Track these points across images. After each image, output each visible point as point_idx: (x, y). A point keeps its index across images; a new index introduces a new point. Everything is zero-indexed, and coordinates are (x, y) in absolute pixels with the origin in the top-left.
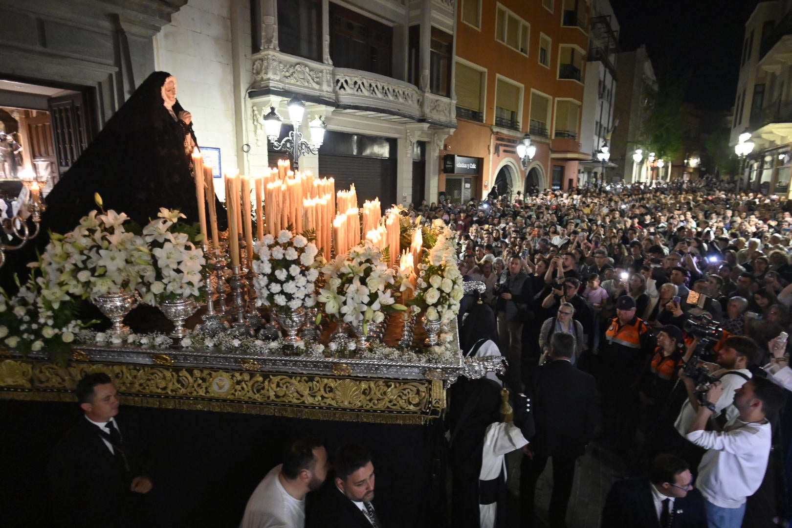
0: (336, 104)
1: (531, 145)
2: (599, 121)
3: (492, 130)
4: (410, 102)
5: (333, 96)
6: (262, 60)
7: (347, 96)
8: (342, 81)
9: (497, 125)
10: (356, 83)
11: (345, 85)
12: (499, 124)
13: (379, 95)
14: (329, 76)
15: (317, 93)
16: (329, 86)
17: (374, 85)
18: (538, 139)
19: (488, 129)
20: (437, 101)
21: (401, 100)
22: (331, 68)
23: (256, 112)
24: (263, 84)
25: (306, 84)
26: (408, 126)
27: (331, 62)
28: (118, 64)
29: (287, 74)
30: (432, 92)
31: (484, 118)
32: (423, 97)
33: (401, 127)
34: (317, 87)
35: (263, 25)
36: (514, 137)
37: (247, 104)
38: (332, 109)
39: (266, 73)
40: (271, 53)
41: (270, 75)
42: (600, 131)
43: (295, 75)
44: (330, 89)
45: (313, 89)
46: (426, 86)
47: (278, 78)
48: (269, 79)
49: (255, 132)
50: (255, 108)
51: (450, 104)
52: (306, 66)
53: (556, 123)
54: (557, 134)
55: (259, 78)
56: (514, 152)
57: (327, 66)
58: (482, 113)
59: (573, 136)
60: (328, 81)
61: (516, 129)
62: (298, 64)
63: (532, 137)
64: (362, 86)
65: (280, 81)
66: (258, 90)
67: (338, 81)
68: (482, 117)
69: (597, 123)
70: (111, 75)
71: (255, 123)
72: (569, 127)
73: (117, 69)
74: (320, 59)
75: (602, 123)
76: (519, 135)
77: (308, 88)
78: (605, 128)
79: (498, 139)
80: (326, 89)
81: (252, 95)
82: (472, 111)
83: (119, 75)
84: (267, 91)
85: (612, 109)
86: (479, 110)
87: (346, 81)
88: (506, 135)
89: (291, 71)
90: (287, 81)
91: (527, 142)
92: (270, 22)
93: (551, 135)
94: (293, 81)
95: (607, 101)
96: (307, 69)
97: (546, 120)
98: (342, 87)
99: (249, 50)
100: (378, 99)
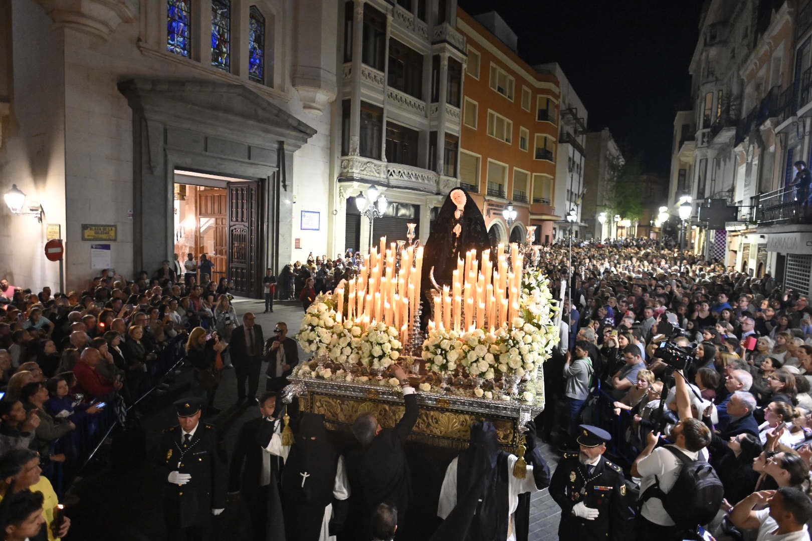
0: (388, 186)
1: (513, 210)
2: (570, 189)
3: (485, 198)
4: (432, 183)
5: (386, 181)
6: (349, 160)
7: (394, 180)
8: (391, 171)
9: (489, 194)
10: (400, 172)
11: (393, 173)
12: (490, 194)
13: (414, 179)
14: (385, 169)
15: (377, 179)
16: (385, 174)
17: (410, 173)
18: (519, 204)
19: (482, 198)
20: (448, 180)
21: (426, 182)
22: (386, 164)
23: (342, 191)
24: (349, 175)
25: (372, 174)
26: (428, 197)
27: (386, 160)
28: (278, 166)
29: (363, 169)
30: (445, 175)
31: (479, 190)
32: (439, 178)
33: (423, 198)
34: (377, 175)
35: (351, 142)
36: (501, 203)
37: (337, 185)
38: (385, 188)
39: (352, 169)
40: (355, 157)
41: (354, 170)
42: (571, 196)
43: (367, 169)
44: (385, 177)
45: (375, 176)
46: (441, 171)
47: (358, 171)
48: (353, 173)
49: (341, 202)
50: (341, 188)
51: (456, 182)
52: (373, 163)
53: (534, 192)
55: (346, 171)
56: (501, 215)
57: (384, 162)
58: (478, 186)
59: (547, 202)
60: (384, 172)
61: (503, 197)
62: (368, 162)
63: (515, 203)
64: (403, 175)
65: (359, 173)
66: (345, 178)
67: (389, 171)
68: (478, 189)
69: (568, 191)
70: (274, 172)
71: (341, 197)
72: (544, 196)
73: (277, 169)
74: (379, 158)
75: (573, 190)
76: (505, 201)
77: (372, 176)
78: (576, 194)
79: (489, 205)
80: (382, 177)
81: (340, 181)
82: (471, 186)
83: (278, 172)
84: (352, 179)
86: (476, 184)
87: (394, 171)
88: (496, 202)
89: (365, 166)
90: (362, 172)
91: (510, 208)
92: (355, 140)
93: (530, 202)
94: (365, 172)
95: (577, 173)
96: (373, 165)
97: (525, 190)
98: (391, 175)
99: (340, 154)
100: (413, 182)
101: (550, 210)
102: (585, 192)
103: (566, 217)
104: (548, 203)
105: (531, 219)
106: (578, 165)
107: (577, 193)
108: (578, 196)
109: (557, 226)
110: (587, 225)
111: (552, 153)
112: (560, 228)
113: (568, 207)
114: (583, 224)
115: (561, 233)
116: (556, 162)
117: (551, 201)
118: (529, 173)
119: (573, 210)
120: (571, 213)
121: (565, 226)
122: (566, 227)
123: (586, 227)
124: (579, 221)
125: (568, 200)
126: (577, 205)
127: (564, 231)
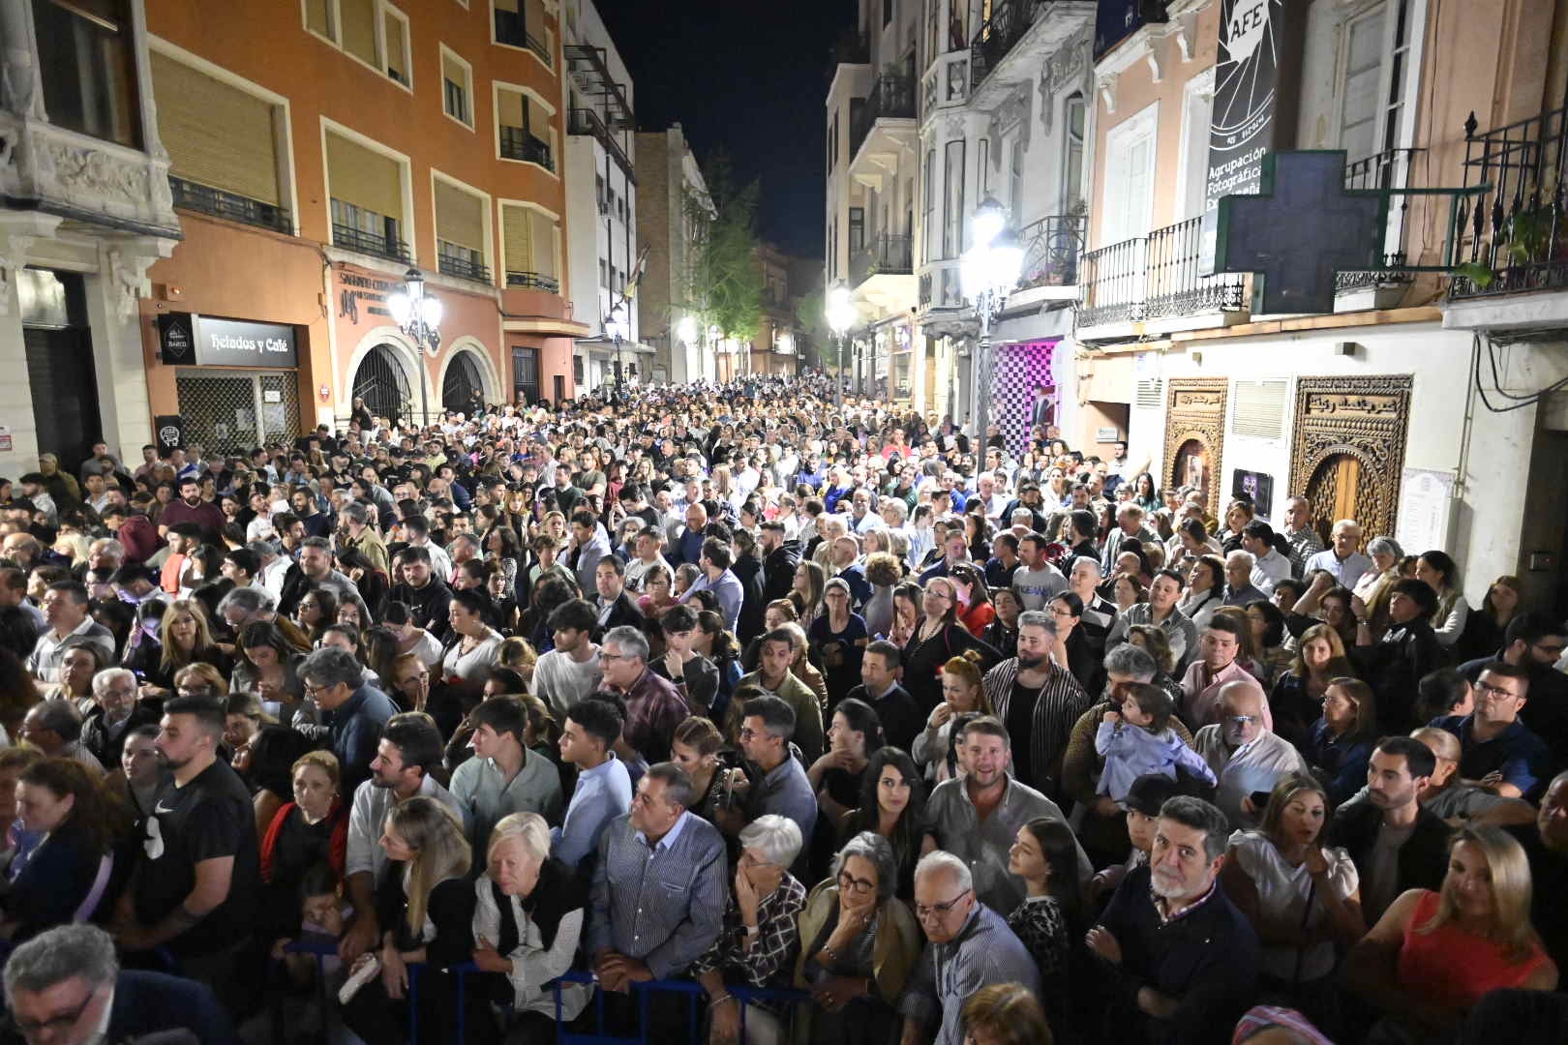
54: (511, 279)
69: (602, 263)
78: (622, 275)
85: (633, 239)
93: (498, 280)
101: (561, 309)
102: (642, 269)
103: (603, 327)
104: (552, 287)
105: (507, 333)
106: (620, 201)
107: (625, 271)
108: (626, 277)
109: (582, 352)
110: (654, 350)
111: (548, 149)
112: (593, 356)
113: (606, 305)
114: (644, 347)
115: (597, 368)
116: (562, 174)
117: (560, 283)
118: (486, 196)
119: (618, 307)
120: (616, 315)
121: (605, 348)
122: (606, 355)
123: (651, 354)
124: (635, 338)
125: (604, 285)
126: (629, 300)
127: (604, 363)
